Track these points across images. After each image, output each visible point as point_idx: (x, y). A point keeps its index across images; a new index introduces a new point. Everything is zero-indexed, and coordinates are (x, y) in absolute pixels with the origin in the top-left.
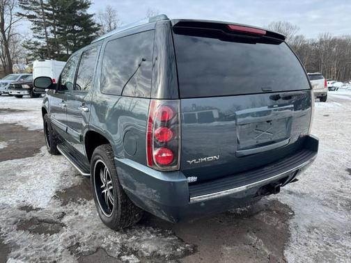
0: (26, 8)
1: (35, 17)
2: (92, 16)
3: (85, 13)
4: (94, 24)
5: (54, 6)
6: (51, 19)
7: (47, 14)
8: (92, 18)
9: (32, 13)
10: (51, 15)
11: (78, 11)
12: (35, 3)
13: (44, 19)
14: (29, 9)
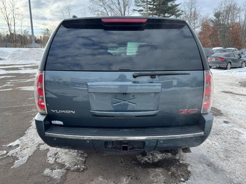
0: (138, 6)
1: (142, 11)
2: (178, 5)
3: (174, 4)
4: (178, 11)
5: (154, 2)
6: (151, 11)
7: (150, 8)
8: (178, 7)
9: (141, 8)
10: (152, 8)
11: (169, 3)
12: (143, 1)
13: (147, 11)
14: (139, 6)
